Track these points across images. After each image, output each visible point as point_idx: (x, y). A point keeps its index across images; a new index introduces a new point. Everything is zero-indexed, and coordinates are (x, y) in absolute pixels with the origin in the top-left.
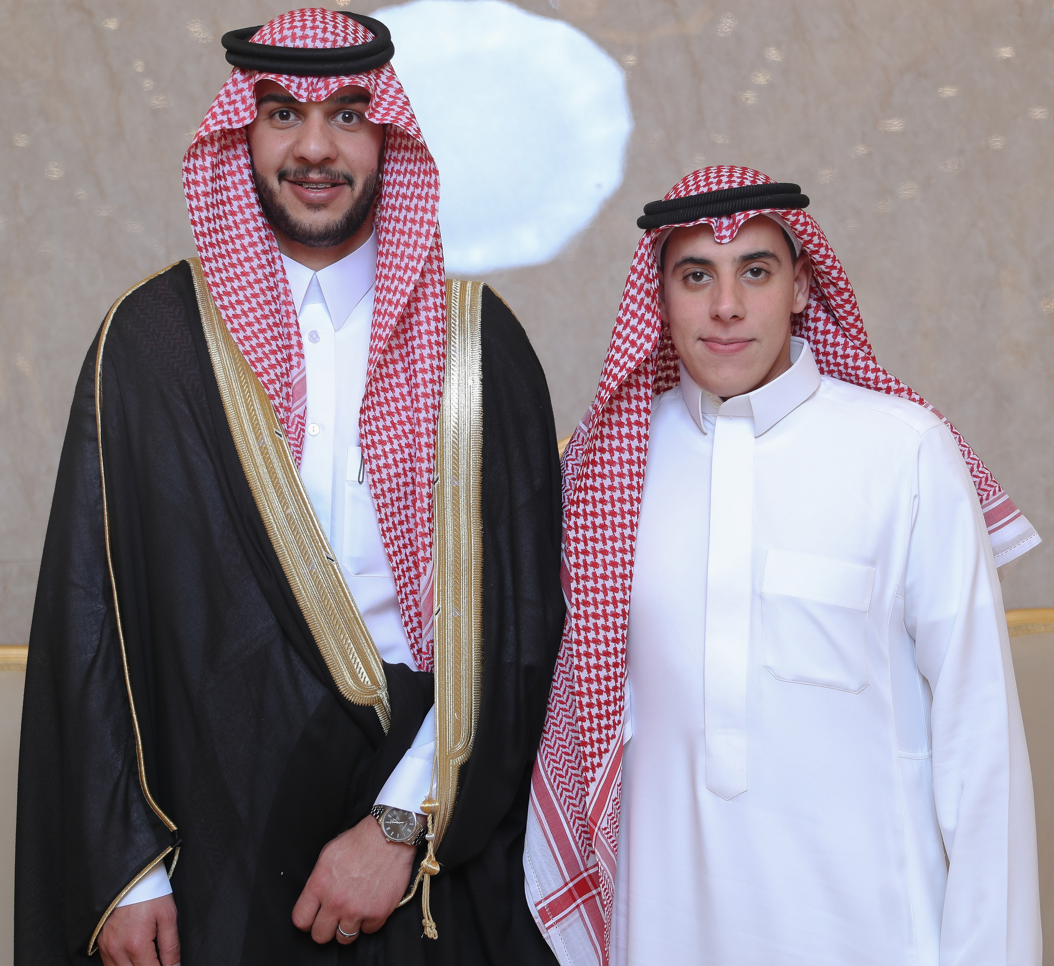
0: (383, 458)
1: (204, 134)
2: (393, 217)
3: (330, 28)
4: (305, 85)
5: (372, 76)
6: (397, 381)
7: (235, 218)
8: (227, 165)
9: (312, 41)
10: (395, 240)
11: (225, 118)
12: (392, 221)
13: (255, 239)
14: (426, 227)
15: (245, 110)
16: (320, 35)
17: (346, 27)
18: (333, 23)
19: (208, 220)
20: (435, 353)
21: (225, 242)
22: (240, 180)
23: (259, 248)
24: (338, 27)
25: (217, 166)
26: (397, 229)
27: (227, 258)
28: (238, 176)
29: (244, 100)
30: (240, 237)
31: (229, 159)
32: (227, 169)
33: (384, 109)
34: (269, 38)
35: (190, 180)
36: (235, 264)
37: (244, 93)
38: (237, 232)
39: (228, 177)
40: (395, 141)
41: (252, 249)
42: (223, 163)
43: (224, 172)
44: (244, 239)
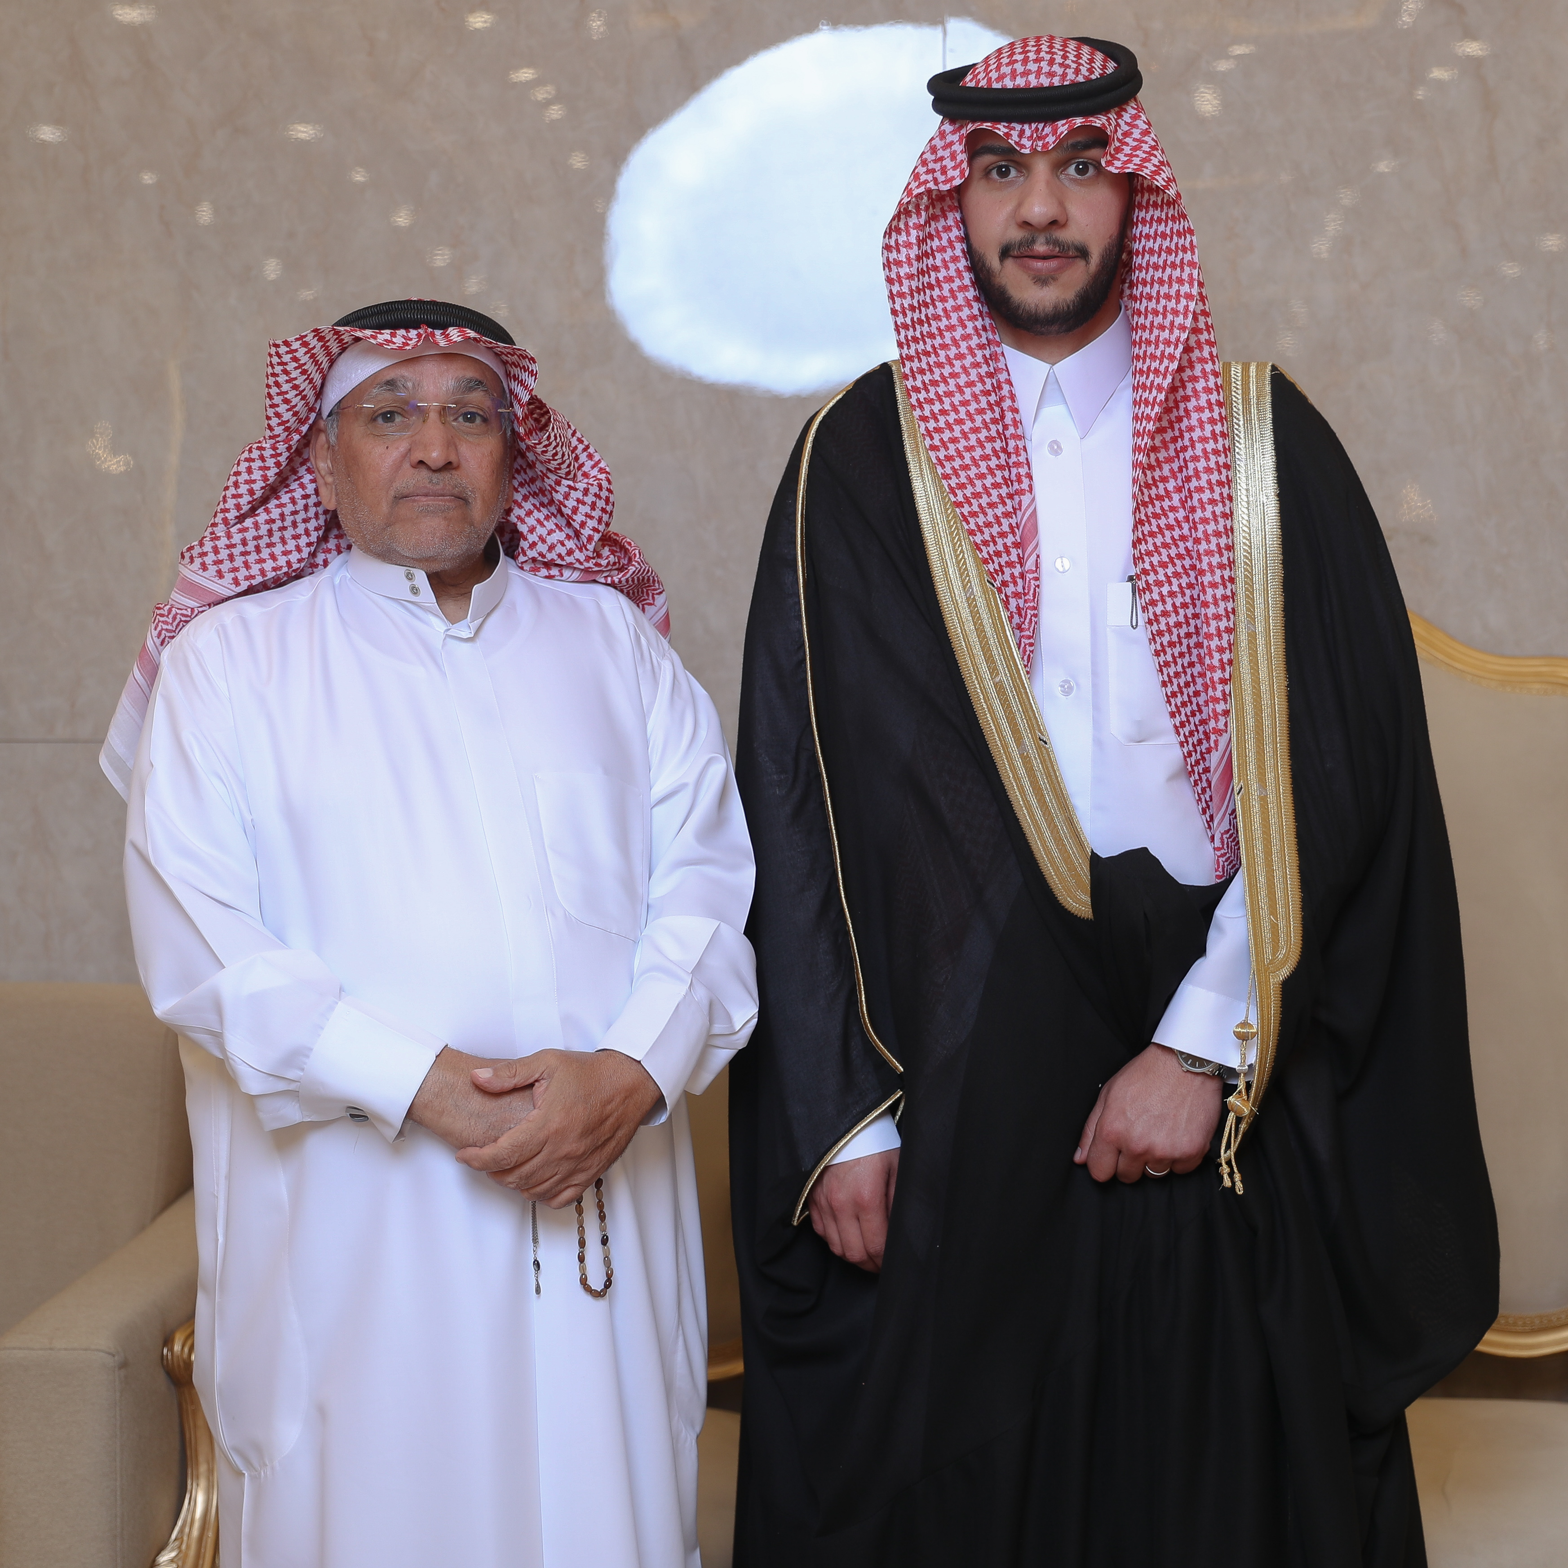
1: (907, 200)
2: (1144, 294)
3: (1059, 60)
4: (1028, 133)
5: (1112, 116)
6: (1170, 504)
7: (946, 304)
8: (936, 239)
9: (1036, 78)
10: (1148, 324)
11: (930, 178)
13: (970, 330)
14: (1183, 302)
15: (954, 168)
16: (1046, 68)
17: (1078, 56)
18: (1062, 53)
20: (1212, 465)
21: (932, 336)
22: (951, 257)
23: (974, 341)
24: (1068, 57)
25: (923, 240)
26: (1149, 309)
27: (933, 355)
28: (949, 253)
29: (953, 156)
30: (951, 328)
31: (937, 231)
32: (936, 243)
33: (1126, 155)
34: (983, 79)
35: (891, 260)
36: (942, 363)
37: (954, 148)
38: (947, 323)
39: (936, 253)
40: (1142, 197)
41: (965, 343)
42: (932, 237)
43: (932, 248)
44: (955, 330)
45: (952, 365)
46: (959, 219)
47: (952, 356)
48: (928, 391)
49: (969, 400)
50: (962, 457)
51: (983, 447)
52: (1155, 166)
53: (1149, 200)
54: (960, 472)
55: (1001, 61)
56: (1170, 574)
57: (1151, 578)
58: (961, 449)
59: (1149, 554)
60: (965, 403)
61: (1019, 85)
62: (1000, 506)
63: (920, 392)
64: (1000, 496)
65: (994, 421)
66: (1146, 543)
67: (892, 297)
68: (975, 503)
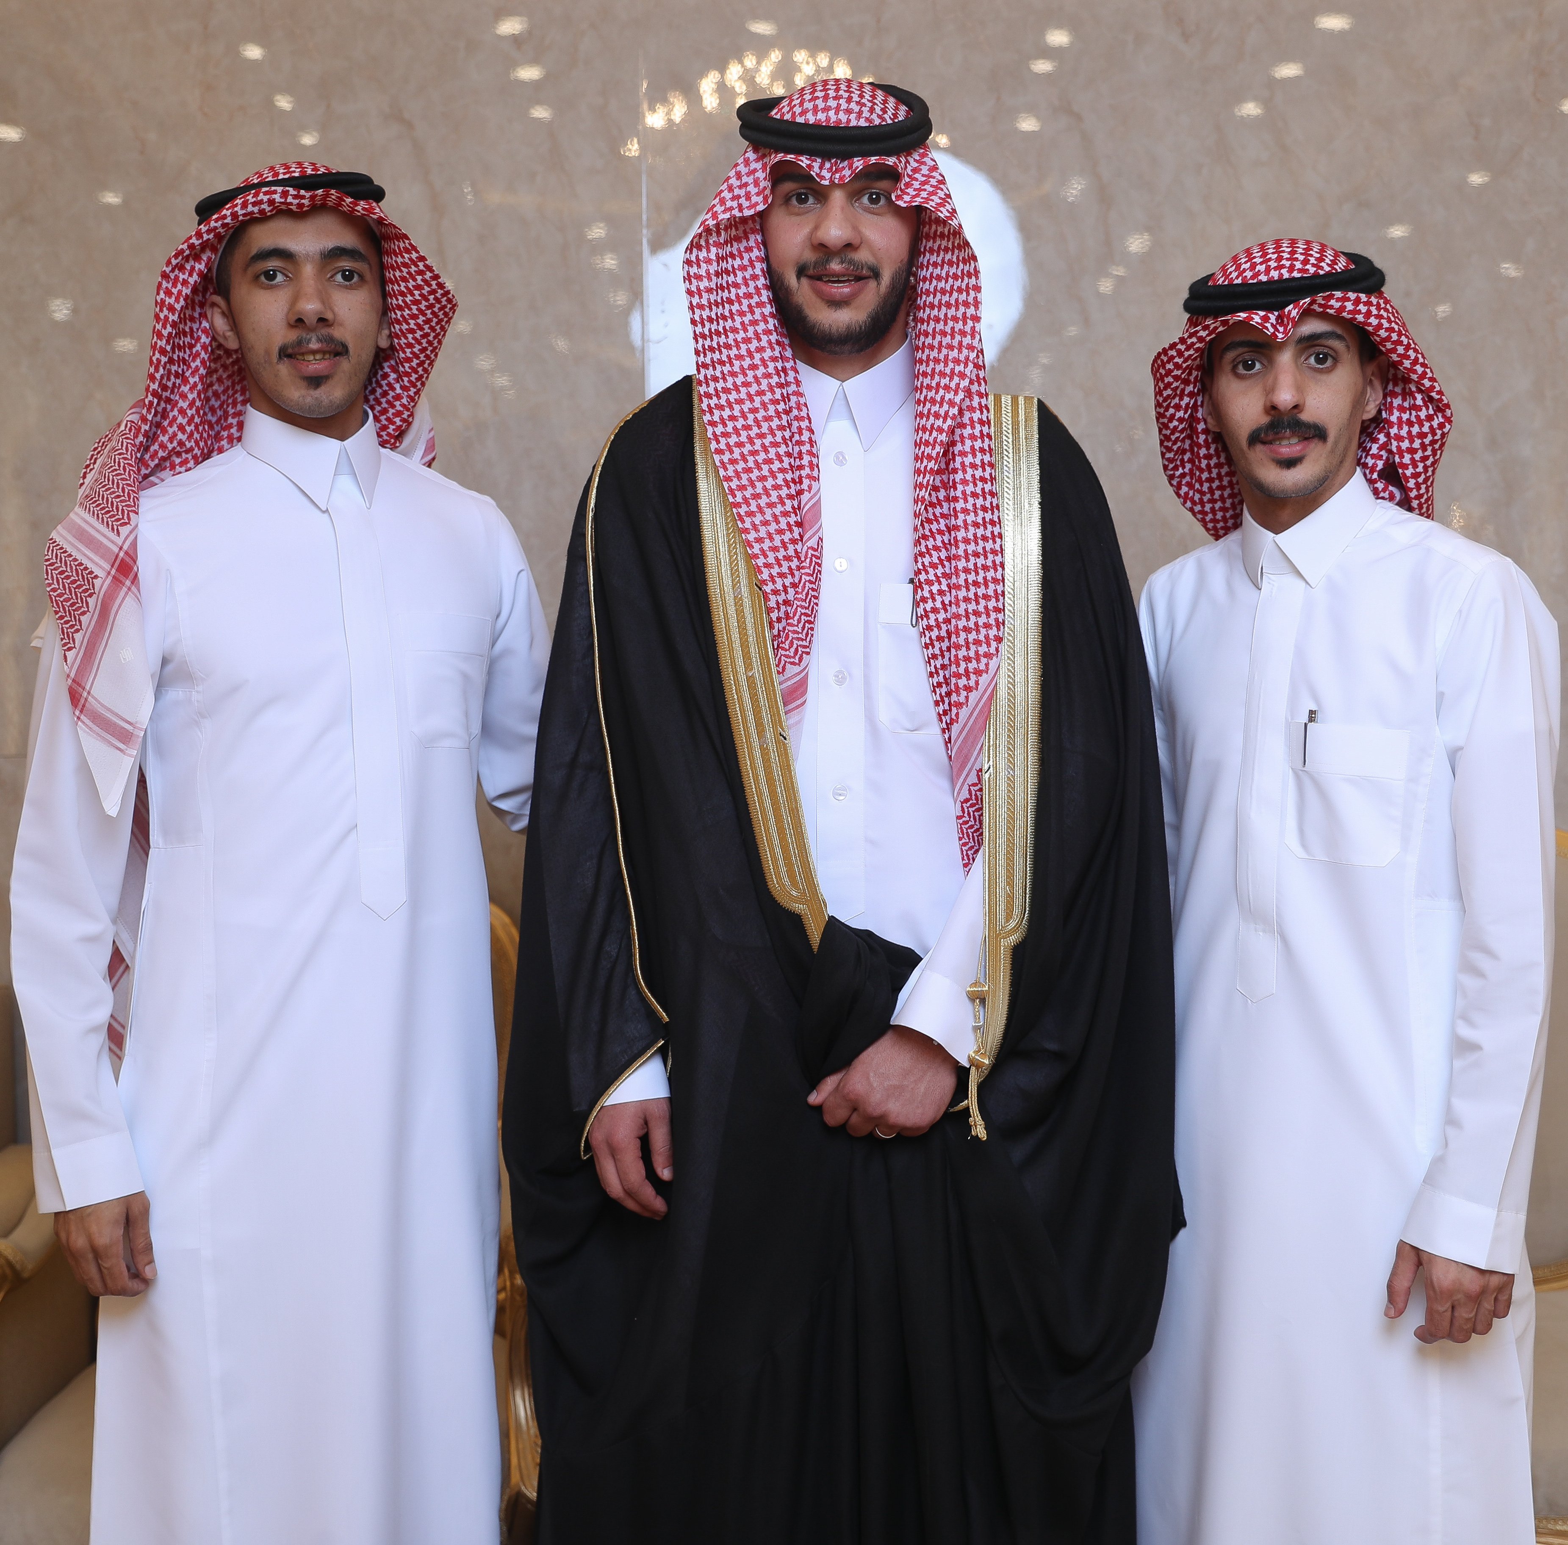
0: (930, 601)
1: (711, 223)
2: (932, 317)
3: (856, 98)
4: (828, 165)
5: (903, 156)
7: (744, 318)
8: (738, 259)
9: (835, 114)
10: (936, 344)
11: (735, 204)
12: (931, 321)
13: (764, 343)
15: (758, 195)
16: (844, 106)
17: (873, 98)
18: (859, 92)
19: (710, 320)
21: (728, 346)
22: (751, 275)
23: (768, 354)
24: (864, 96)
25: (723, 258)
26: (937, 330)
27: (728, 365)
28: (749, 273)
29: (756, 183)
30: (747, 341)
31: (739, 250)
32: (737, 262)
33: (915, 190)
34: (788, 112)
35: (692, 273)
36: (736, 372)
37: (757, 174)
38: (744, 336)
39: (737, 271)
40: (930, 227)
41: (759, 354)
42: (733, 256)
43: (733, 266)
44: (751, 343)
45: (745, 375)
46: (760, 241)
47: (746, 367)
48: (719, 397)
49: (757, 408)
50: (746, 461)
51: (766, 451)
52: (941, 199)
53: (936, 231)
54: (742, 475)
55: (804, 97)
57: (923, 577)
58: (746, 453)
59: (922, 555)
60: (754, 411)
61: (820, 120)
62: (779, 506)
63: (711, 398)
64: (780, 497)
65: (781, 428)
66: (920, 546)
67: (692, 308)
68: (753, 503)
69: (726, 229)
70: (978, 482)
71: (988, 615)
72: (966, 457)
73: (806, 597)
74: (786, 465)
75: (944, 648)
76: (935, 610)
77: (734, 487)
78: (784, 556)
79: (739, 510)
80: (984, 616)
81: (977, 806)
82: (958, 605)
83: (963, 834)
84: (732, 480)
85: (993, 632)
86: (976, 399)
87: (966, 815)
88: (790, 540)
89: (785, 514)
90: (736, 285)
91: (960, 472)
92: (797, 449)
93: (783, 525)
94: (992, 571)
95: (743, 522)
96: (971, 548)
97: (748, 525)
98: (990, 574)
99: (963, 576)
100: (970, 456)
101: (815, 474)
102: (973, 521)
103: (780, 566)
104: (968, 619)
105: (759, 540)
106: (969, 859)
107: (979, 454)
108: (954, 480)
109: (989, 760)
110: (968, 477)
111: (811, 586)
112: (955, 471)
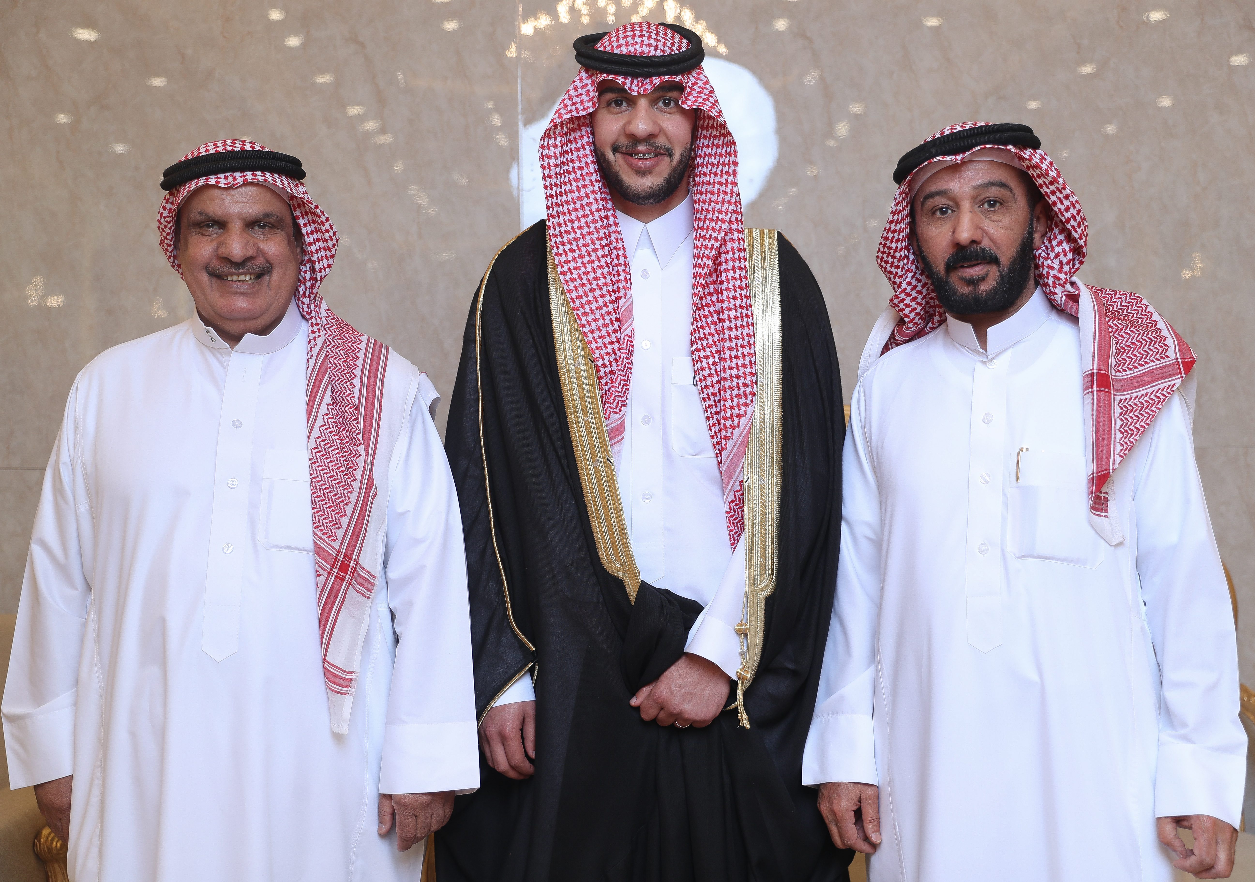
0: (707, 369)
1: (558, 121)
2: (705, 181)
3: (654, 36)
4: (635, 82)
5: (686, 74)
7: (578, 183)
8: (574, 143)
9: (640, 47)
10: (707, 199)
11: (573, 108)
12: (704, 184)
13: (592, 200)
14: (730, 186)
15: (589, 101)
16: (646, 42)
17: (665, 35)
18: (655, 32)
19: (556, 185)
21: (568, 203)
22: (583, 154)
23: (594, 207)
24: (660, 34)
25: (565, 143)
26: (708, 190)
27: (568, 215)
28: (581, 153)
29: (588, 93)
30: (580, 198)
31: (575, 138)
32: (574, 146)
33: (694, 97)
34: (608, 46)
35: (544, 154)
36: (573, 220)
37: (588, 88)
38: (578, 195)
39: (573, 152)
40: (704, 122)
41: (588, 207)
42: (570, 141)
43: (571, 148)
44: (583, 200)
45: (579, 221)
46: (589, 131)
47: (580, 216)
48: (562, 237)
49: (588, 243)
50: (581, 279)
51: (595, 272)
52: (711, 103)
53: (708, 124)
55: (619, 35)
56: (713, 352)
57: (702, 354)
58: (581, 273)
59: (701, 339)
60: (586, 245)
61: (630, 52)
62: (604, 308)
63: (557, 238)
64: (605, 302)
65: (605, 256)
66: (699, 333)
67: (544, 177)
68: (587, 307)
69: (567, 125)
70: (737, 289)
71: (745, 378)
72: (729, 272)
73: (624, 369)
74: (608, 281)
75: (717, 400)
76: (710, 375)
77: (574, 296)
78: (609, 342)
79: (578, 312)
80: (743, 378)
81: (740, 505)
82: (725, 372)
83: (730, 524)
84: (572, 292)
85: (749, 389)
86: (736, 234)
87: (732, 511)
88: (612, 330)
89: (609, 313)
90: (573, 161)
91: (725, 283)
92: (616, 269)
93: (608, 321)
94: (748, 348)
95: (581, 320)
96: (733, 333)
97: (584, 322)
98: (747, 350)
99: (728, 352)
100: (732, 272)
101: (628, 285)
102: (734, 316)
103: (607, 348)
104: (732, 380)
105: (592, 332)
106: (734, 540)
107: (737, 271)
108: (721, 288)
109: (748, 474)
110: (731, 286)
111: (627, 361)
112: (722, 282)
